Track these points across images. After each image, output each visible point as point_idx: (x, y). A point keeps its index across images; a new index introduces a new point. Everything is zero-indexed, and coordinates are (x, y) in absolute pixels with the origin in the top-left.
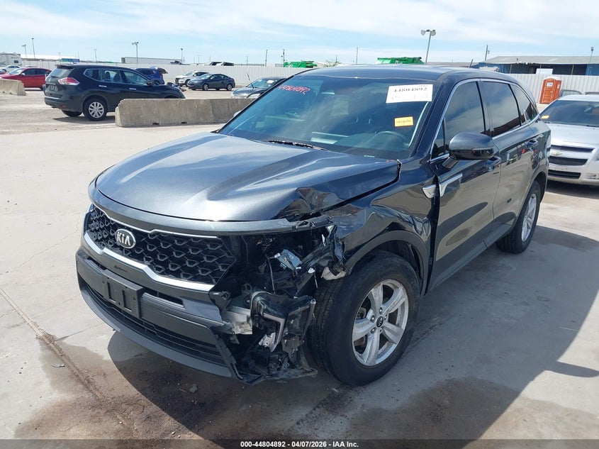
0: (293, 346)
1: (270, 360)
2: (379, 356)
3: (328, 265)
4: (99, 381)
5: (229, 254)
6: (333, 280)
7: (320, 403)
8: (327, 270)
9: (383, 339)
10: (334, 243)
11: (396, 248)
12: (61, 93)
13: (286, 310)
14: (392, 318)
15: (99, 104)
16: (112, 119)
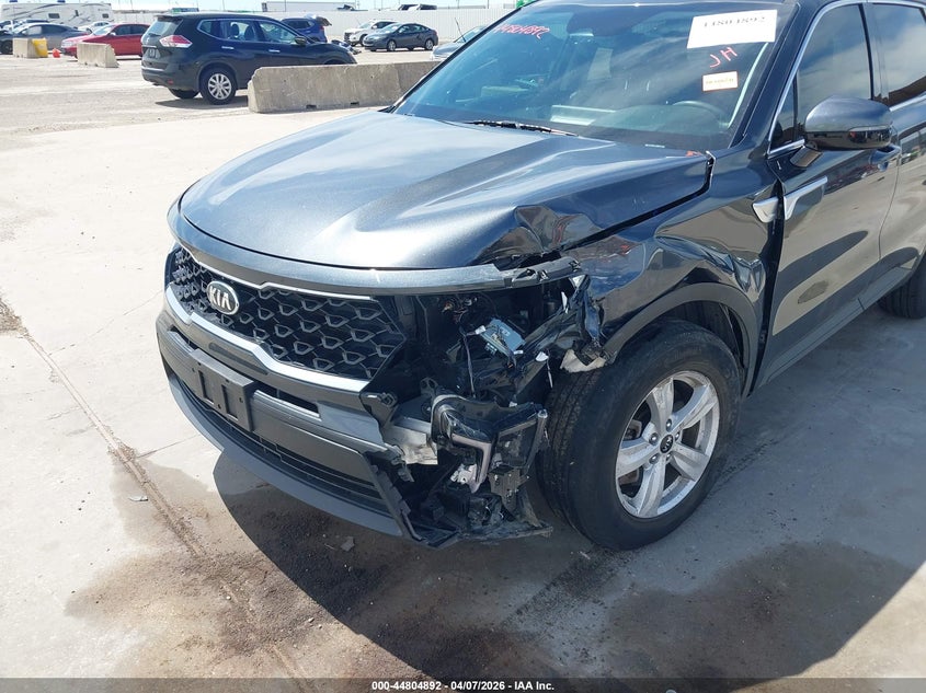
0: (509, 486)
1: (470, 506)
2: (664, 501)
3: (573, 347)
4: (199, 526)
5: (393, 328)
6: (581, 373)
7: (559, 578)
8: (571, 356)
9: (672, 473)
10: (583, 307)
11: (700, 315)
12: (165, 60)
13: (493, 429)
14: (689, 437)
15: (223, 76)
16: (244, 100)
